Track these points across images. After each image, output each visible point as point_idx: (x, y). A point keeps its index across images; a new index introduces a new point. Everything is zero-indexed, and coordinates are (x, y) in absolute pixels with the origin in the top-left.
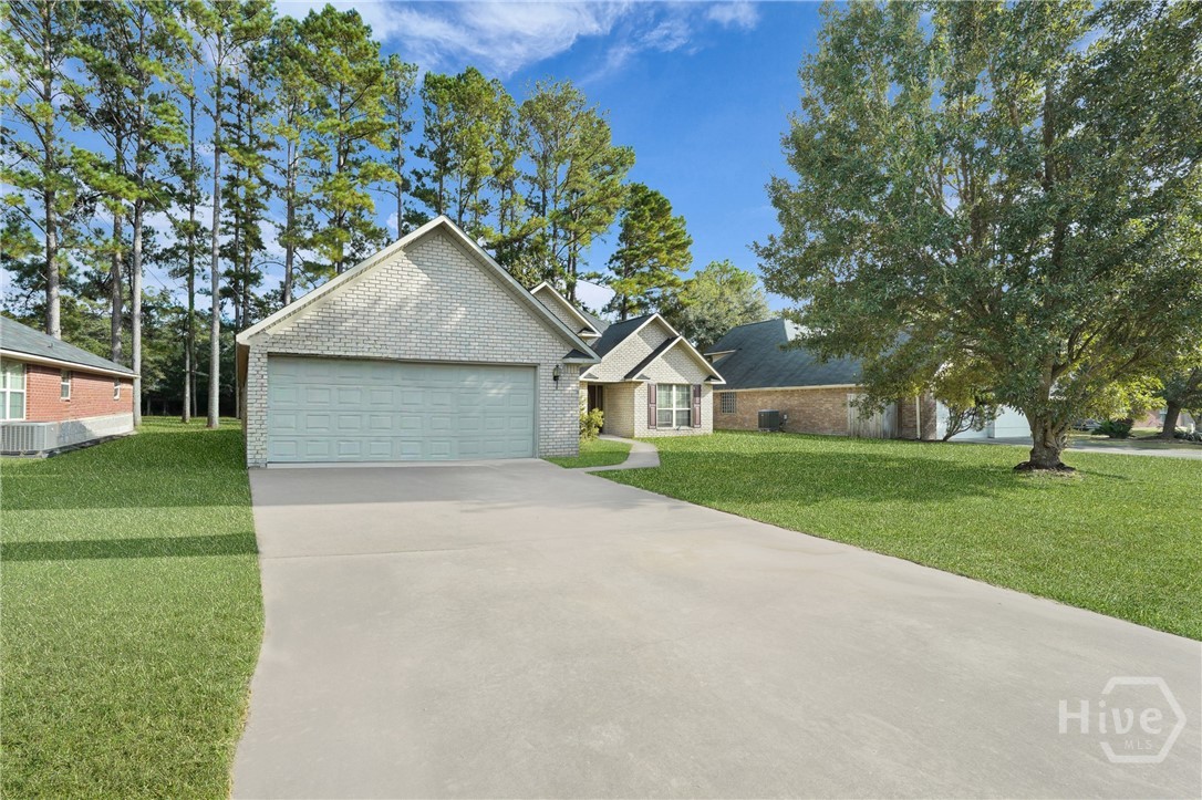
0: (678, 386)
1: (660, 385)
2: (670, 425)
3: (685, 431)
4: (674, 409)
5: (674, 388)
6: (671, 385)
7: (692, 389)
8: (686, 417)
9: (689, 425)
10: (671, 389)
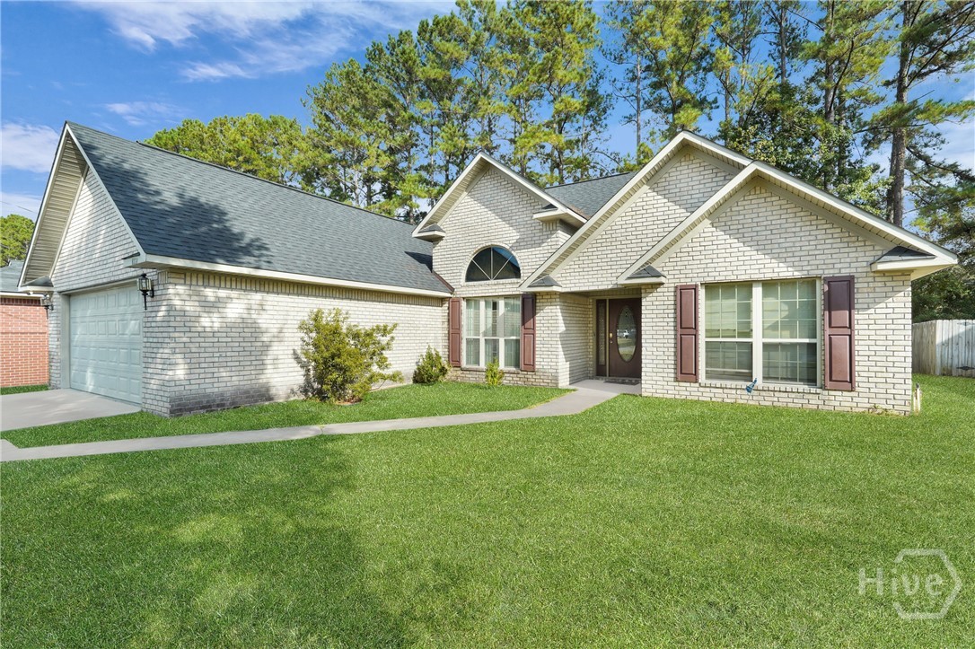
0: (769, 285)
1: (711, 288)
2: (749, 377)
3: (796, 396)
4: (758, 340)
5: (757, 291)
6: (747, 285)
7: (821, 288)
8: (801, 360)
9: (811, 380)
10: (750, 296)
